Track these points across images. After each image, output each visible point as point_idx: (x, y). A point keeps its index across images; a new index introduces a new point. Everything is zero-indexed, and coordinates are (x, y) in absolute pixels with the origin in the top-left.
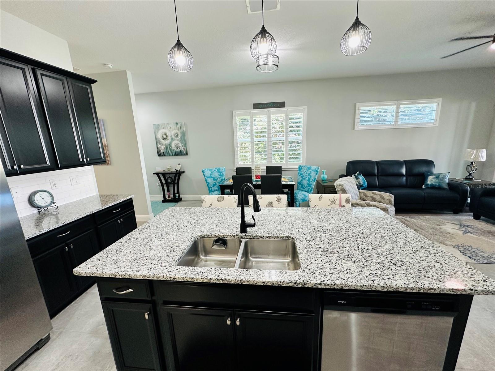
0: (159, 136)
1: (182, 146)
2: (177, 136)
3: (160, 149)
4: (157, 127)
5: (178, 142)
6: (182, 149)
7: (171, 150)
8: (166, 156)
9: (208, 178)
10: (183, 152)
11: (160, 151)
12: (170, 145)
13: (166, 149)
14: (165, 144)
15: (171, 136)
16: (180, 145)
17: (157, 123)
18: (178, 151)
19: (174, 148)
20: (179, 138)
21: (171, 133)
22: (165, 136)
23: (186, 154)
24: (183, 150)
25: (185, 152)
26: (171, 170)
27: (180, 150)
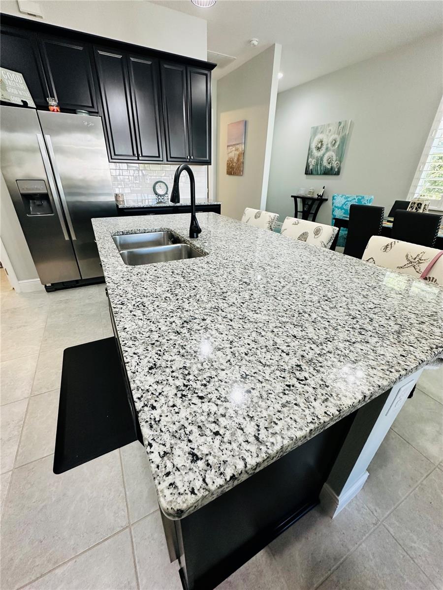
0: (313, 146)
1: (336, 161)
2: (334, 145)
3: (310, 164)
4: (315, 131)
5: (333, 153)
6: (335, 164)
7: (321, 165)
8: (313, 175)
9: (337, 209)
10: (334, 170)
11: (309, 166)
12: (322, 159)
13: (316, 165)
14: (317, 157)
15: (327, 144)
16: (334, 158)
17: (316, 126)
18: (329, 167)
19: (325, 163)
20: (336, 146)
21: (327, 140)
22: (319, 145)
23: (338, 173)
24: (335, 166)
25: (336, 170)
26: (313, 195)
27: (332, 167)
